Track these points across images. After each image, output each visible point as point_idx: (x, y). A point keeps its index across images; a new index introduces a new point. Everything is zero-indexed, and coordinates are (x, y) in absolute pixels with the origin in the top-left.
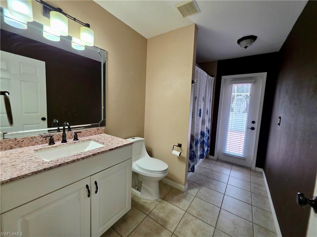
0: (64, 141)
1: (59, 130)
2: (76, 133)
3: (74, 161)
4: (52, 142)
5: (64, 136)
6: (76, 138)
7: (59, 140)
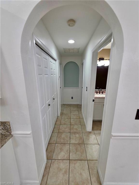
0: (100, 93)
1: (98, 90)
2: (102, 92)
3: (102, 98)
4: (97, 93)
5: (100, 92)
6: (102, 93)
7: (98, 93)
